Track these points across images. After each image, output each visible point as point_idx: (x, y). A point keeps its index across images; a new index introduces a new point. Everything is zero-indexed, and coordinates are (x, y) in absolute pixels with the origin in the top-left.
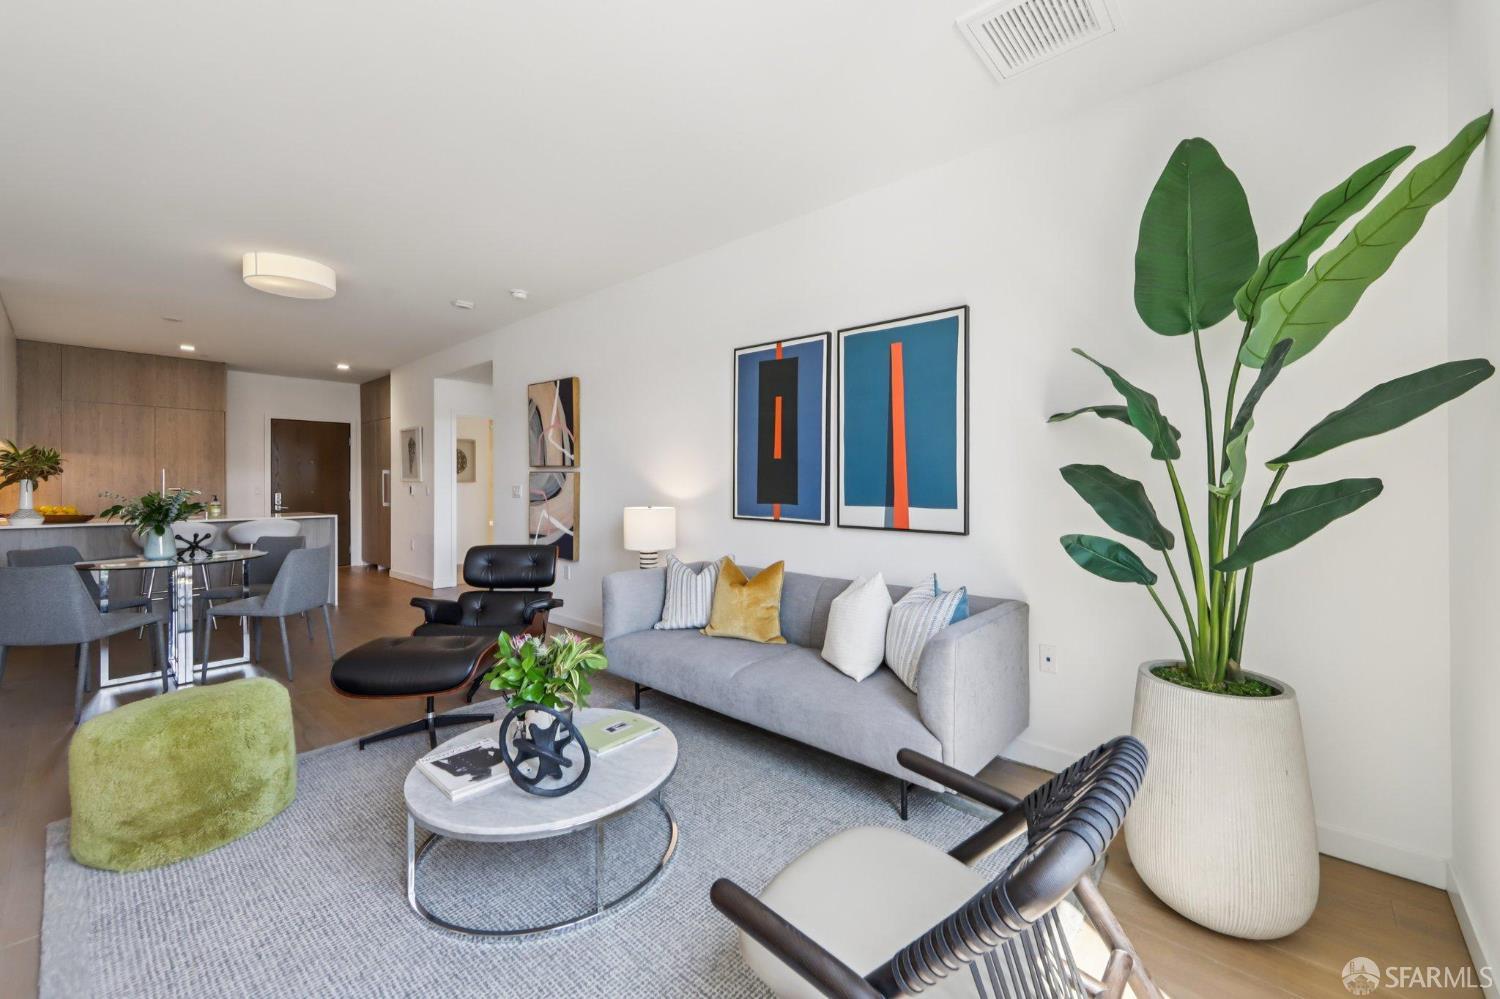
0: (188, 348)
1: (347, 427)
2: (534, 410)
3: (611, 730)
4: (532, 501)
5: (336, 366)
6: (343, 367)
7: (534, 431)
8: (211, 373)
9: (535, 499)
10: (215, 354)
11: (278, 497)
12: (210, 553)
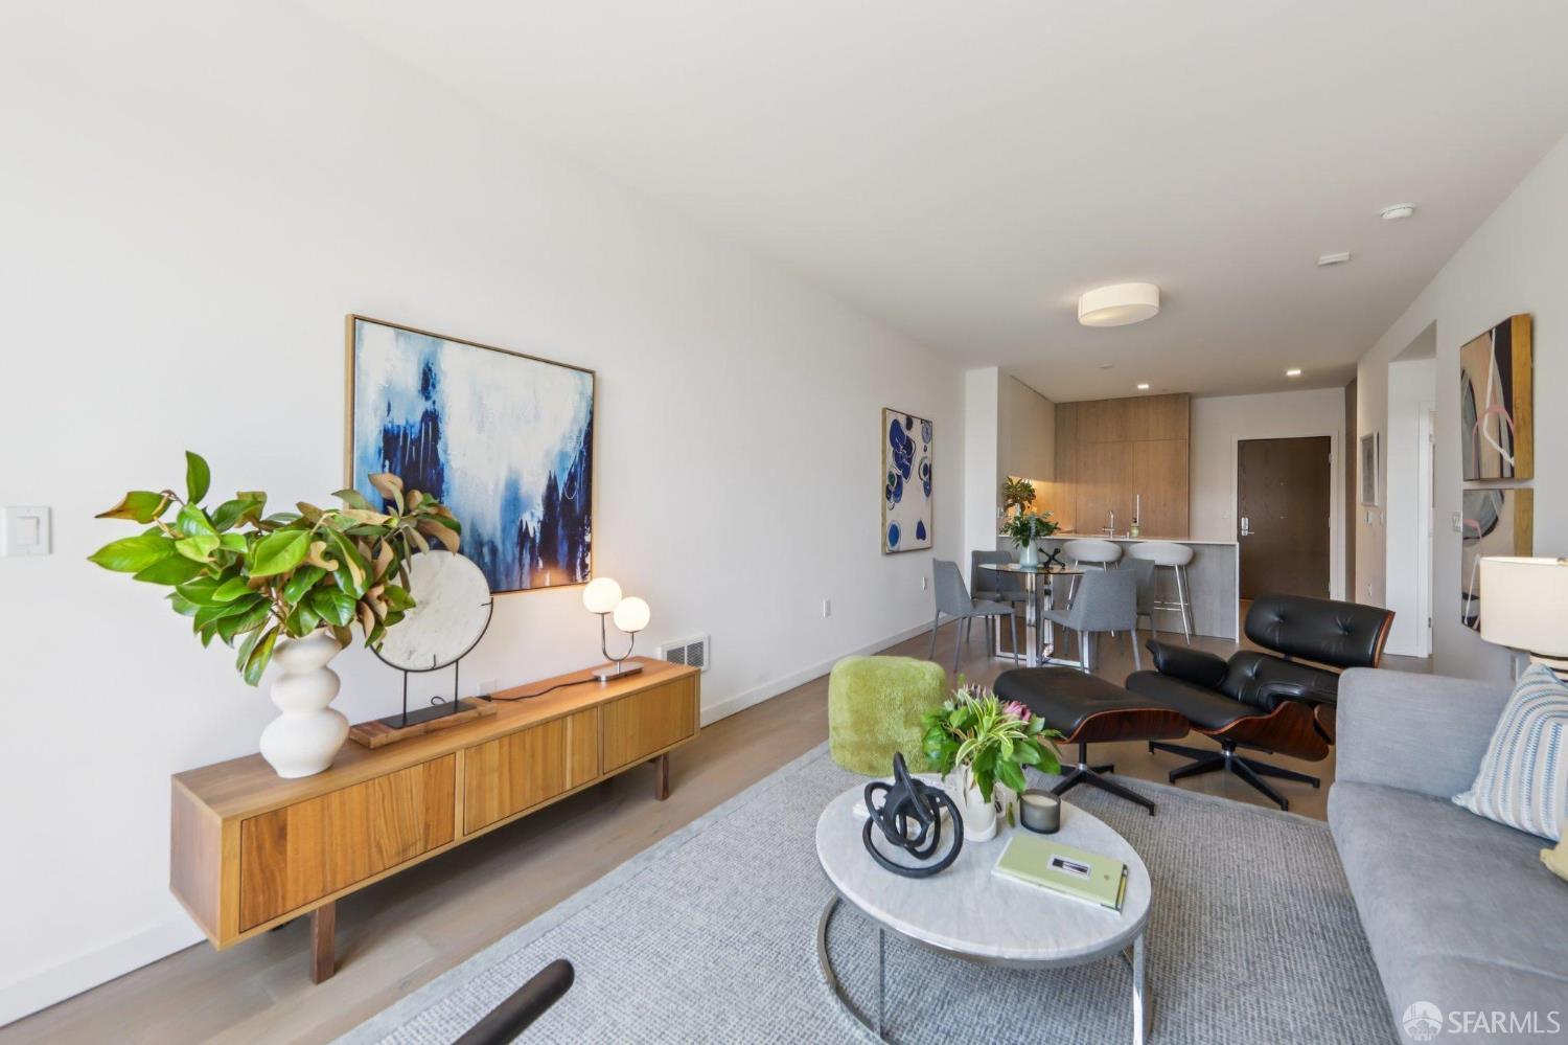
0: (1144, 387)
1: (1327, 440)
2: (1467, 385)
3: (1058, 863)
4: (1465, 538)
5: (1285, 373)
6: (1294, 373)
7: (1466, 422)
8: (1178, 404)
9: (1469, 535)
10: (1174, 387)
11: (1245, 522)
12: (1063, 565)
